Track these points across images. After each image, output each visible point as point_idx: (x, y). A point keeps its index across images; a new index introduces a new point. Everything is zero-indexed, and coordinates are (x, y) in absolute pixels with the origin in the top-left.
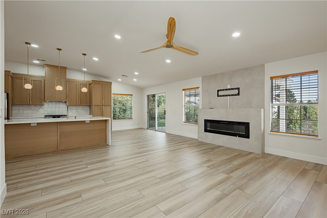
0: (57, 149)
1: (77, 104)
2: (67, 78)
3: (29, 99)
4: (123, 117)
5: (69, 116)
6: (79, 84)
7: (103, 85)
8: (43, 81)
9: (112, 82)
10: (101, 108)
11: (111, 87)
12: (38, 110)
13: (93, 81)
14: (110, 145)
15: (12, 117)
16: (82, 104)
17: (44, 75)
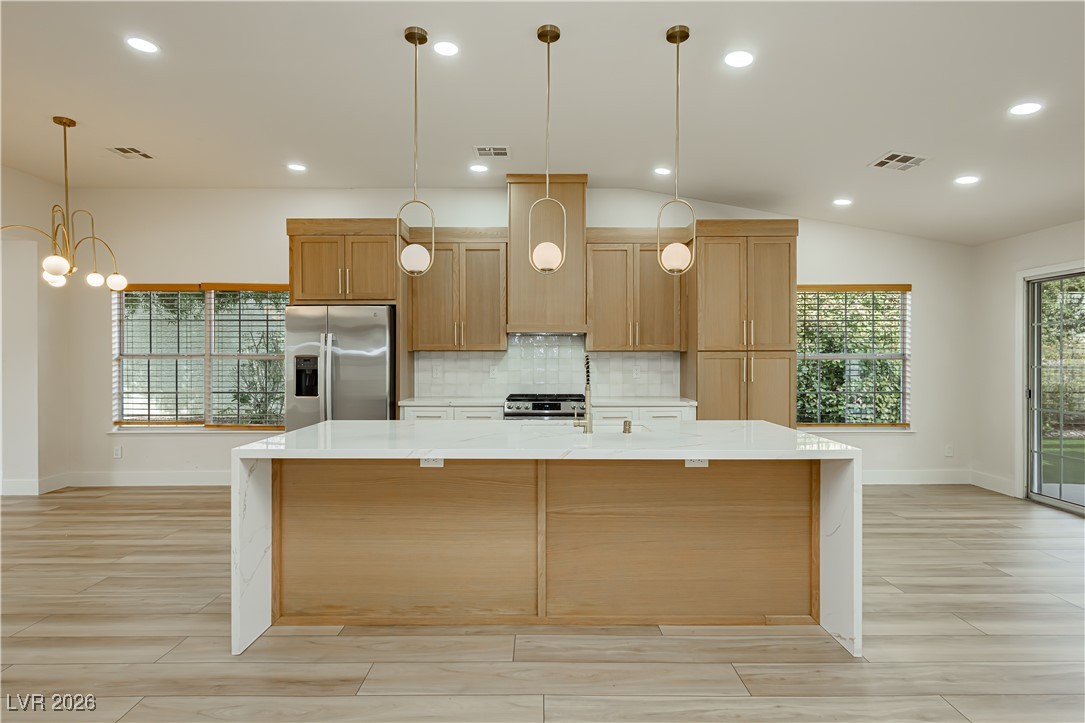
0: (533, 611)
1: (627, 344)
2: (587, 226)
3: (459, 327)
4: (831, 406)
5: (594, 401)
6: (638, 247)
7: (752, 241)
8: (503, 247)
9: (797, 221)
10: (741, 366)
11: (791, 249)
12: (489, 372)
13: (700, 223)
14: (857, 649)
15: (411, 395)
16: (650, 347)
17: (507, 225)
